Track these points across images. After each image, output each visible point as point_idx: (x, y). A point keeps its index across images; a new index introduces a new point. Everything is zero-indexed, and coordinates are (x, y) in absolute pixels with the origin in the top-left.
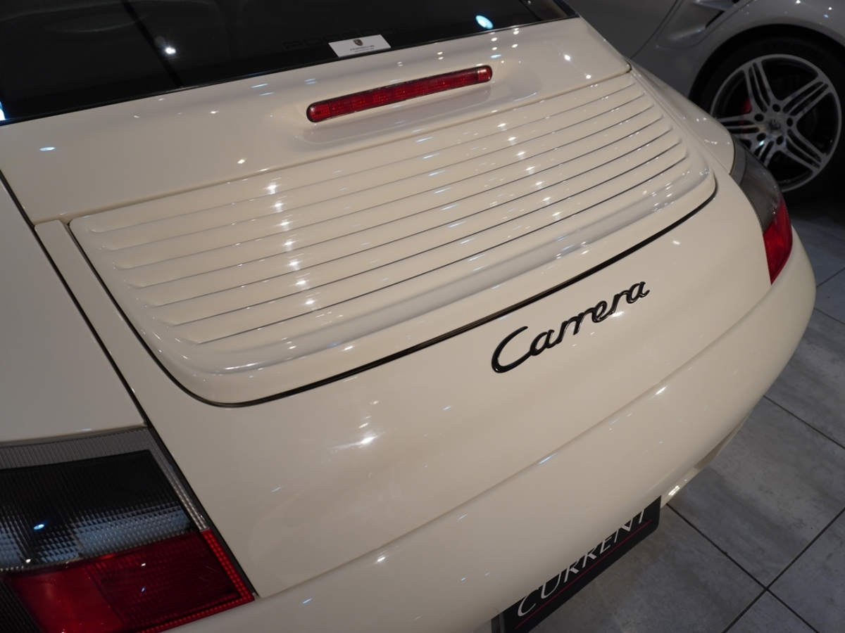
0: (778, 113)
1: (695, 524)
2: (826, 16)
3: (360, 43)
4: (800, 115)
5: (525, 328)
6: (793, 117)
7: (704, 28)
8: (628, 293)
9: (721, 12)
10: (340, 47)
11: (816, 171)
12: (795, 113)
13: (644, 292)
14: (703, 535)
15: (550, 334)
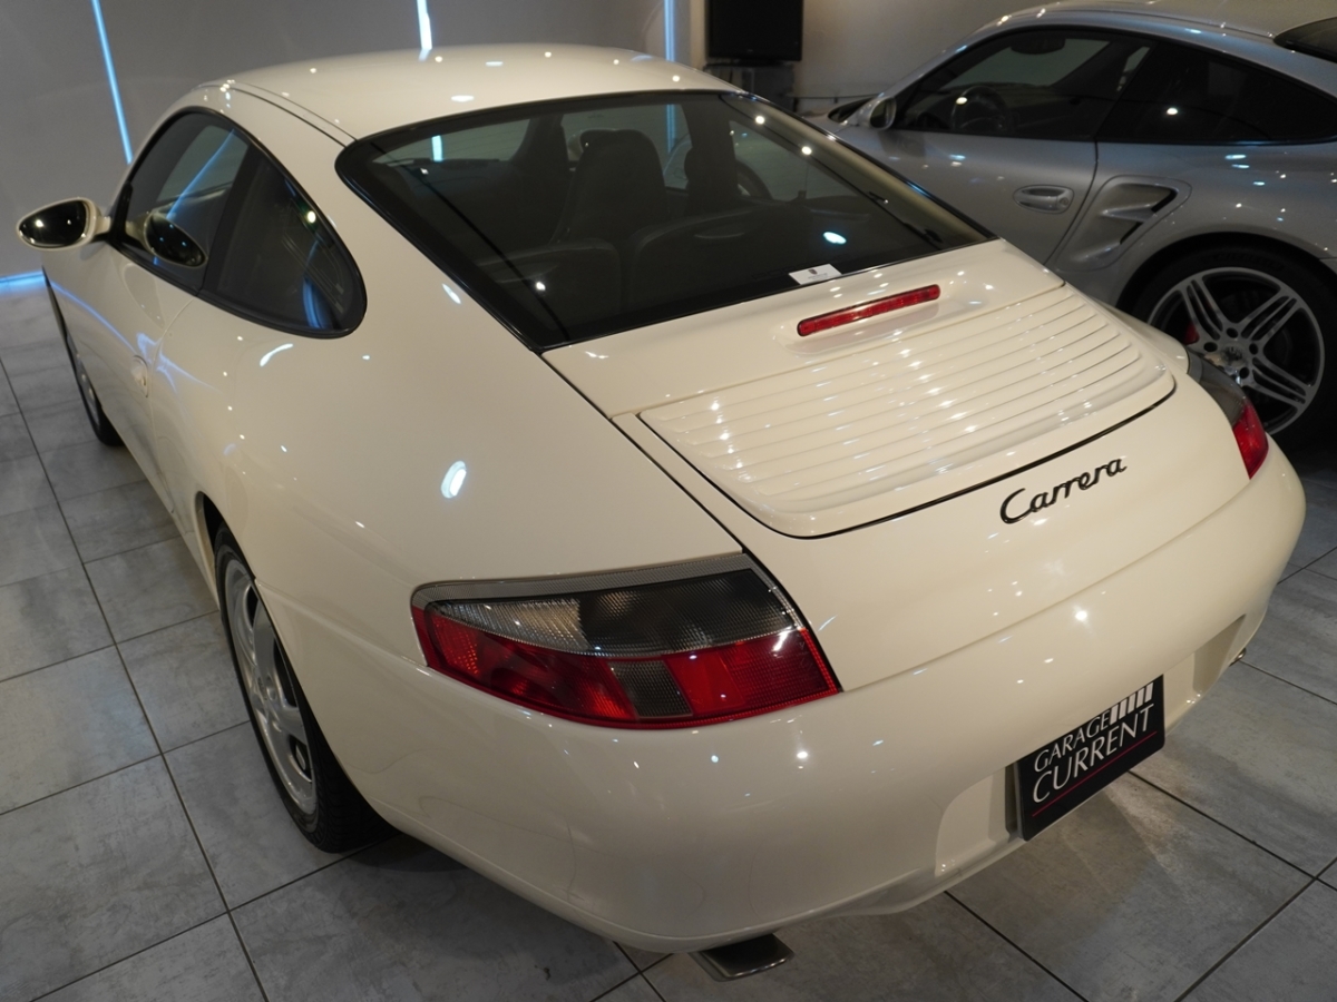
0: (1236, 339)
1: (1207, 812)
2: (1280, 219)
3: (814, 272)
4: (1265, 340)
5: (1022, 490)
6: (1256, 342)
7: (1117, 244)
8: (1108, 468)
9: (1138, 224)
10: (800, 276)
11: (1301, 408)
12: (1258, 336)
13: (1122, 467)
14: (1220, 824)
15: (1045, 495)
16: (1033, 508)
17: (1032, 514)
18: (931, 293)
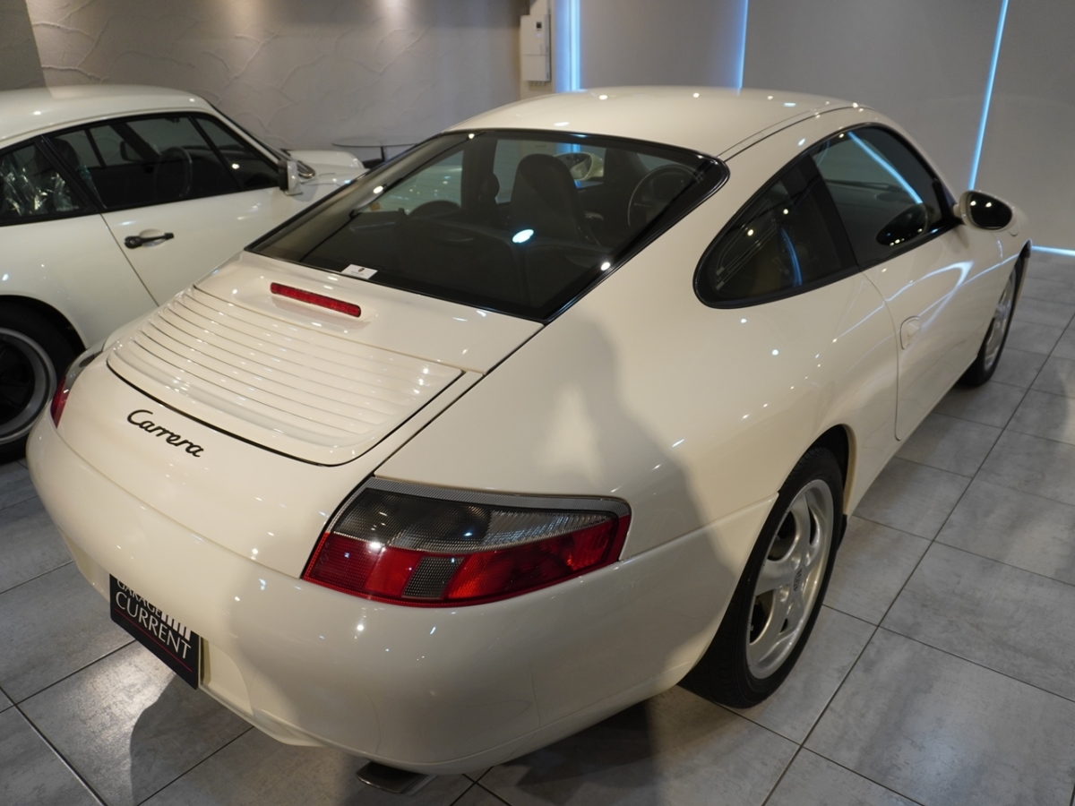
3: (362, 270)
5: (153, 414)
15: (153, 425)
16: (141, 425)
17: (138, 426)
18: (354, 310)
